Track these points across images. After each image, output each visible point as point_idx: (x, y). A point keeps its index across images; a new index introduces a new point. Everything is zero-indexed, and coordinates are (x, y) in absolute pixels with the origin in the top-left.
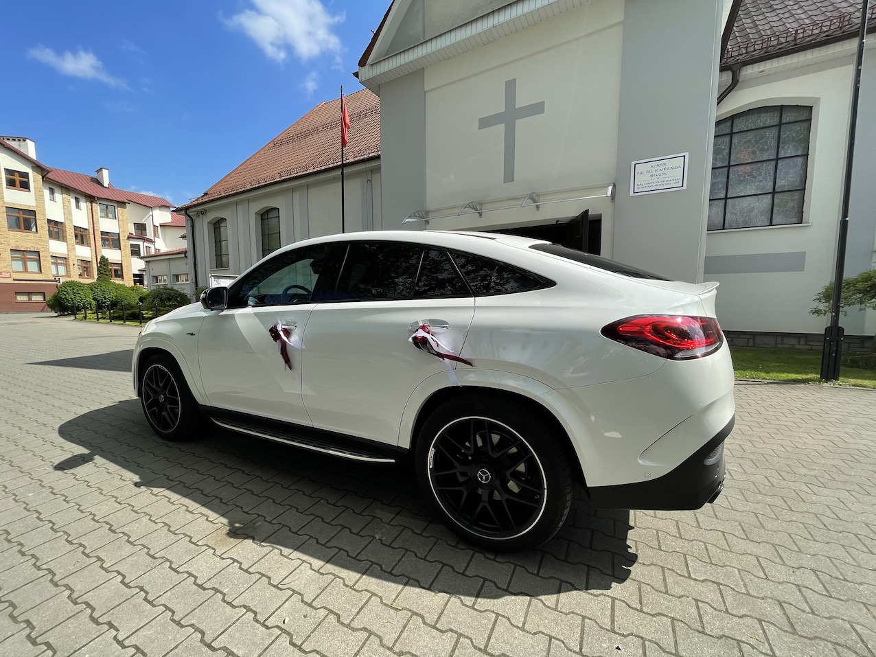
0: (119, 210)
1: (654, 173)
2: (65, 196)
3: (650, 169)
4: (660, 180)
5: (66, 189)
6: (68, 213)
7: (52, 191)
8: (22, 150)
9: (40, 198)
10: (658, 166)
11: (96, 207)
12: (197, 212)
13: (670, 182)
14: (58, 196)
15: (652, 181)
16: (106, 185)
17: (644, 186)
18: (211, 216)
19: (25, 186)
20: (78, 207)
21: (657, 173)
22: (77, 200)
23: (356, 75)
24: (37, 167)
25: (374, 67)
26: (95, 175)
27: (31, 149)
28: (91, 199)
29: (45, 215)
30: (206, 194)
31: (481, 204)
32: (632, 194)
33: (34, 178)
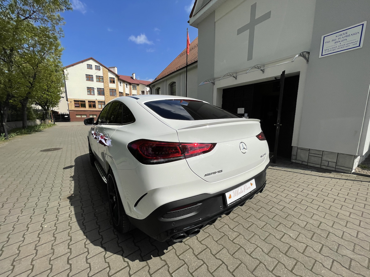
0: (137, 87)
1: (337, 40)
2: (124, 84)
3: (335, 38)
4: (341, 44)
5: (124, 82)
6: (124, 89)
7: (120, 83)
8: (114, 72)
9: (117, 86)
10: (341, 35)
11: (131, 86)
12: (152, 86)
13: (349, 45)
14: (122, 84)
15: (336, 46)
16: (134, 79)
17: (329, 50)
18: (156, 87)
19: (114, 82)
20: (127, 87)
21: (340, 40)
22: (127, 85)
23: (189, 22)
24: (117, 76)
25: (195, 16)
26: (132, 76)
27: (116, 71)
28: (130, 84)
29: (118, 90)
30: (156, 79)
31: (236, 73)
32: (320, 56)
33: (116, 79)
